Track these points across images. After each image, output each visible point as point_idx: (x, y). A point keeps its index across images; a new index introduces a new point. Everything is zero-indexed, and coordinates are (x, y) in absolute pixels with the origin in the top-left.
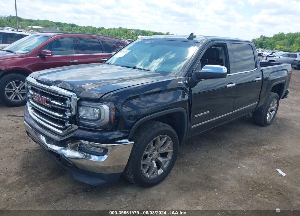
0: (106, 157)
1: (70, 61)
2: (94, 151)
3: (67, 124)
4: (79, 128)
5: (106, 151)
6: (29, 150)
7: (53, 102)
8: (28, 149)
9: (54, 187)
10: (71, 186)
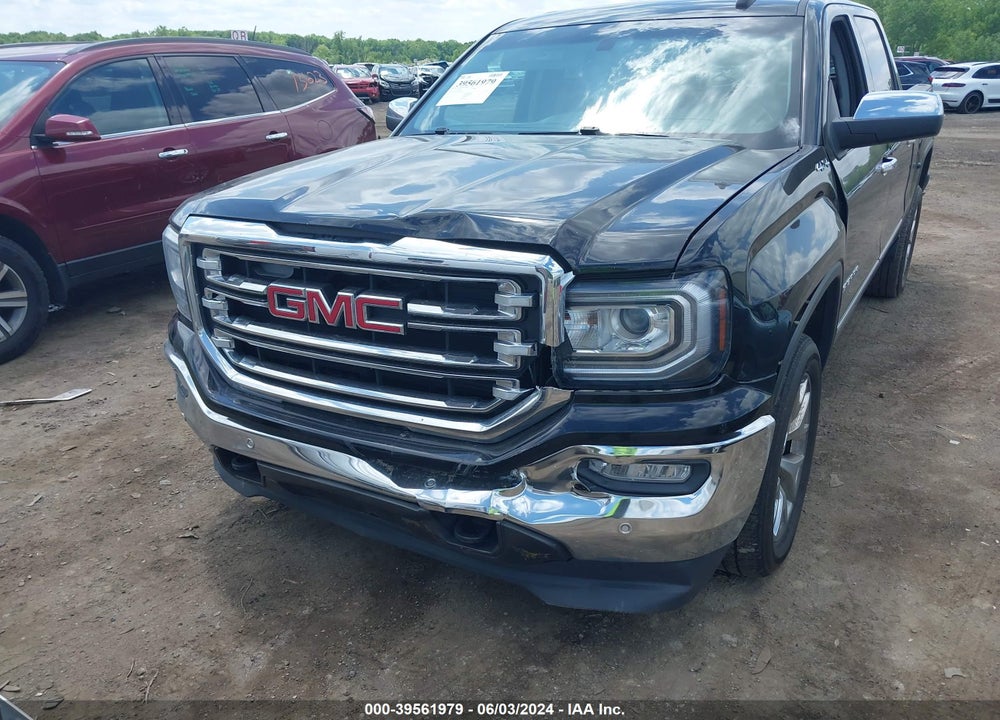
0: (705, 493)
1: (161, 155)
2: (663, 479)
3: (506, 392)
4: (576, 399)
5: (699, 472)
6: (204, 528)
7: (413, 308)
8: (197, 527)
9: (440, 654)
10: (500, 631)
